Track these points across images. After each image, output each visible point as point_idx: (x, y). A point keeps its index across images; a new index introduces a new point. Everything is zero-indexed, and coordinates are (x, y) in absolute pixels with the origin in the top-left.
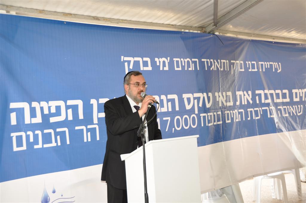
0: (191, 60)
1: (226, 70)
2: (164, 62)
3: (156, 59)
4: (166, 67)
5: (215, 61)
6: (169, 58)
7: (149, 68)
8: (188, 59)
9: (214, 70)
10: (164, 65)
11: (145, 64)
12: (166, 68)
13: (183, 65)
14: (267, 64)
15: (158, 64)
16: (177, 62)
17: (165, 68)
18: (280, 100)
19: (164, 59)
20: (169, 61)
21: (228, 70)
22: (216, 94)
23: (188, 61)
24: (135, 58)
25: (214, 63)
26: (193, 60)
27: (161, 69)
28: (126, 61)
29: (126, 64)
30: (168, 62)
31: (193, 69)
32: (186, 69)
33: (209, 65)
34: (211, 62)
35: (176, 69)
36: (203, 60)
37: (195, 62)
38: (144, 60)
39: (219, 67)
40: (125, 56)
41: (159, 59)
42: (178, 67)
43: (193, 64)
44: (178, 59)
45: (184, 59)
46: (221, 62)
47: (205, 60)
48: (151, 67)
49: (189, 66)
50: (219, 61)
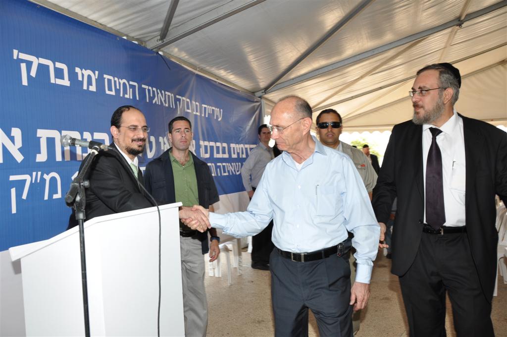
0: (129, 83)
1: (171, 107)
2: (89, 77)
3: (78, 70)
4: (92, 85)
5: (159, 91)
6: (97, 73)
7: (66, 82)
8: (124, 81)
9: (157, 103)
10: (90, 83)
11: (59, 74)
12: (93, 88)
13: (118, 88)
14: (210, 109)
15: (80, 78)
16: (109, 81)
17: (90, 87)
18: (220, 156)
19: (89, 72)
20: (96, 78)
21: (174, 107)
22: (161, 139)
23: (124, 84)
24: (40, 59)
25: (158, 94)
26: (131, 83)
27: (85, 87)
28: (23, 61)
29: (23, 66)
30: (96, 79)
31: (131, 98)
32: (121, 95)
33: (152, 96)
34: (153, 91)
35: (108, 92)
36: (143, 86)
37: (133, 87)
38: (57, 66)
39: (163, 100)
40: (20, 51)
41: (82, 70)
42: (110, 89)
43: (131, 90)
44: (111, 78)
45: (119, 79)
46: (165, 95)
47: (147, 87)
48: (69, 80)
49: (125, 92)
50: (163, 92)
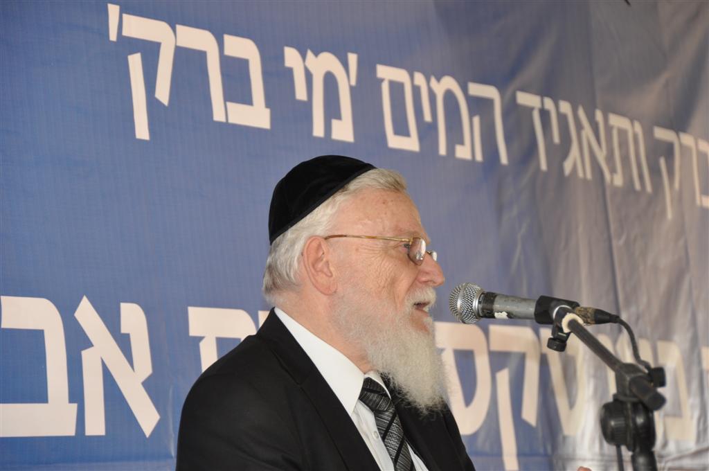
0: (465, 89)
1: (638, 186)
2: (330, 80)
3: (291, 57)
4: (339, 117)
5: (581, 113)
6: (353, 59)
7: (258, 114)
8: (449, 83)
9: (581, 174)
11: (236, 81)
12: (344, 129)
13: (428, 118)
15: (301, 92)
16: (396, 88)
17: (335, 122)
19: (330, 62)
20: (353, 82)
21: (649, 188)
23: (449, 95)
24: (178, 28)
25: (579, 127)
26: (476, 89)
27: (319, 128)
30: (352, 88)
31: (479, 157)
32: (442, 150)
33: (556, 139)
34: (562, 118)
35: (394, 142)
36: (521, 98)
37: (480, 106)
38: (229, 51)
39: (601, 156)
41: (304, 56)
42: (402, 130)
43: (476, 120)
44: (400, 75)
45: (428, 81)
46: (609, 129)
47: (534, 101)
48: (268, 105)
49: (455, 136)
50: (599, 116)
